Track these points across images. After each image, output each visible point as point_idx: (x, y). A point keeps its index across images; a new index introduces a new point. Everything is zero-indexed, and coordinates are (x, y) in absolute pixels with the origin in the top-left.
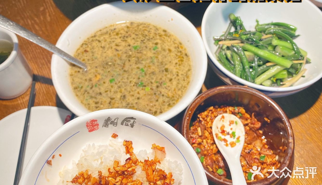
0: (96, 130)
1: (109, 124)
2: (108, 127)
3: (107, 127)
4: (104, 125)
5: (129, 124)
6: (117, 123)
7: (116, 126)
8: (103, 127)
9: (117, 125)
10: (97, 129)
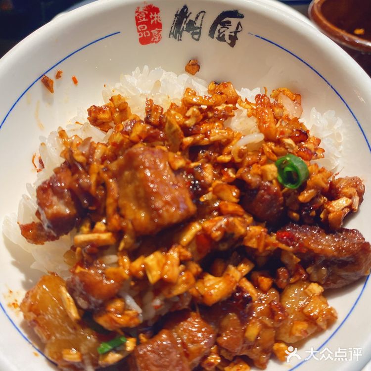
0: (156, 42)
1: (183, 30)
2: (181, 40)
3: (180, 38)
4: (172, 32)
5: (227, 33)
6: (201, 28)
7: (198, 40)
8: (170, 37)
9: (199, 37)
10: (157, 40)
